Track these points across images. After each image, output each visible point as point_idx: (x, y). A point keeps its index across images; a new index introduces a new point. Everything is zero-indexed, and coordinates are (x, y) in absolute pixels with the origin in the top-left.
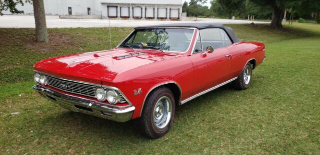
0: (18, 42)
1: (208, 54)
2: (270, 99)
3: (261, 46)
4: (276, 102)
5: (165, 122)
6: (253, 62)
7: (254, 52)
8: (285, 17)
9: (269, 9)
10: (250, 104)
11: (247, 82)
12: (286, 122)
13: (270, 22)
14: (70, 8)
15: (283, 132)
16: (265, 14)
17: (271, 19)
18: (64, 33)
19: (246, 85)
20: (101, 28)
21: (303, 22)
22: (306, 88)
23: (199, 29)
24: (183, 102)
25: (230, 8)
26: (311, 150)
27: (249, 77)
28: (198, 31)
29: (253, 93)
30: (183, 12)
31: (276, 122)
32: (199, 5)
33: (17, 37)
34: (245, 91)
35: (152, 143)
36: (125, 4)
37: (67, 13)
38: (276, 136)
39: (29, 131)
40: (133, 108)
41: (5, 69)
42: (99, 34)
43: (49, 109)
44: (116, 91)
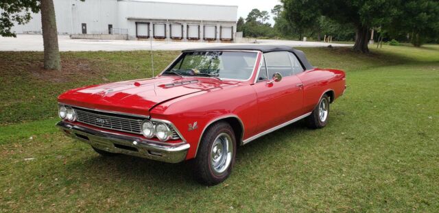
0: (21, 70)
1: (274, 83)
2: (353, 139)
3: (341, 75)
4: (359, 143)
5: (224, 164)
6: (330, 94)
7: (332, 82)
8: (372, 38)
9: (351, 28)
10: (328, 145)
11: (324, 120)
12: (371, 165)
13: (353, 45)
14: (84, 25)
15: (368, 176)
16: (347, 34)
17: (354, 40)
18: (81, 58)
19: (322, 122)
20: (130, 52)
21: (395, 45)
22: (397, 125)
23: (264, 52)
24: (245, 141)
25: (300, 26)
26: (399, 195)
27: (326, 113)
28: (262, 55)
29: (331, 132)
30: (237, 31)
31: (360, 165)
32: (259, 22)
33: (18, 63)
34: (321, 130)
35: (209, 190)
36: (160, 20)
37: (81, 32)
38: (359, 180)
39: (53, 179)
40: (188, 146)
41: (6, 105)
42: (128, 59)
43: (74, 154)
44: (167, 124)
